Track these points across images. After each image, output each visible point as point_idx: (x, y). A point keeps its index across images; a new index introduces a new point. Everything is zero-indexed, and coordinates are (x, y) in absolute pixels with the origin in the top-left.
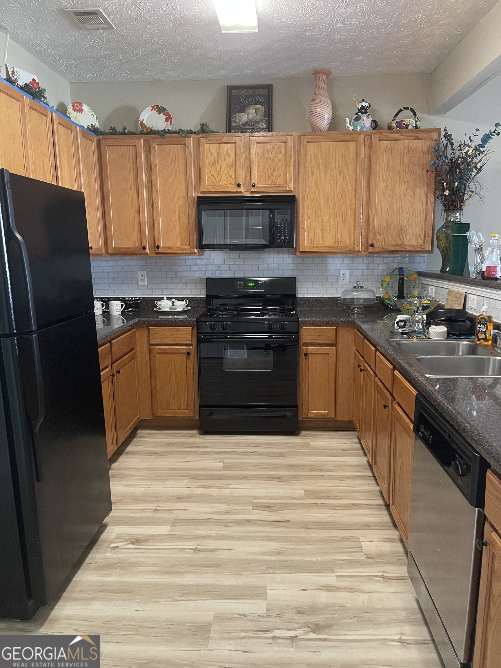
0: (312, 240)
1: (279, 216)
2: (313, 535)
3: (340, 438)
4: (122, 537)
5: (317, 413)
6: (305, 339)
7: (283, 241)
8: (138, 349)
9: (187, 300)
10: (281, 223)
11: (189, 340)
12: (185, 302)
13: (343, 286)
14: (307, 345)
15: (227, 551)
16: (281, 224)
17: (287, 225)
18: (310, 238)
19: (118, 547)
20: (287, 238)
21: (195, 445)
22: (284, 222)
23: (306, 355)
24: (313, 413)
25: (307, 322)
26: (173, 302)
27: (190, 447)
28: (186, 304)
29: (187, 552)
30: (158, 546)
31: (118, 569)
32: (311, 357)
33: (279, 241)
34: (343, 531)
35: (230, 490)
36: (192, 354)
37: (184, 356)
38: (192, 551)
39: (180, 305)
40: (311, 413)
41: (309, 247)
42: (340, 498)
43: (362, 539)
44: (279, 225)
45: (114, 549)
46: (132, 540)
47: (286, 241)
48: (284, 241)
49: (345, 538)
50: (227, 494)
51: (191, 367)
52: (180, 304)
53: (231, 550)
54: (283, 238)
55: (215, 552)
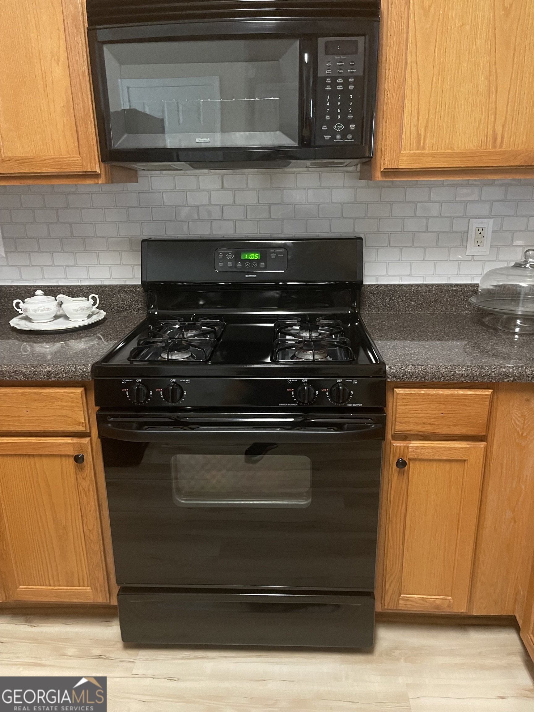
0: (419, 135)
1: (330, 57)
5: (422, 602)
6: (400, 422)
7: (338, 137)
9: (97, 296)
10: (334, 79)
11: (79, 424)
12: (91, 301)
13: (476, 258)
14: (405, 437)
16: (334, 84)
17: (351, 87)
18: (414, 130)
20: (352, 127)
22: (343, 78)
23: (402, 464)
24: (413, 601)
25: (411, 376)
26: (61, 304)
28: (94, 305)
33: (328, 137)
39: (77, 311)
41: (410, 155)
44: (328, 88)
47: (350, 136)
48: (344, 137)
52: (77, 307)
54: (338, 127)
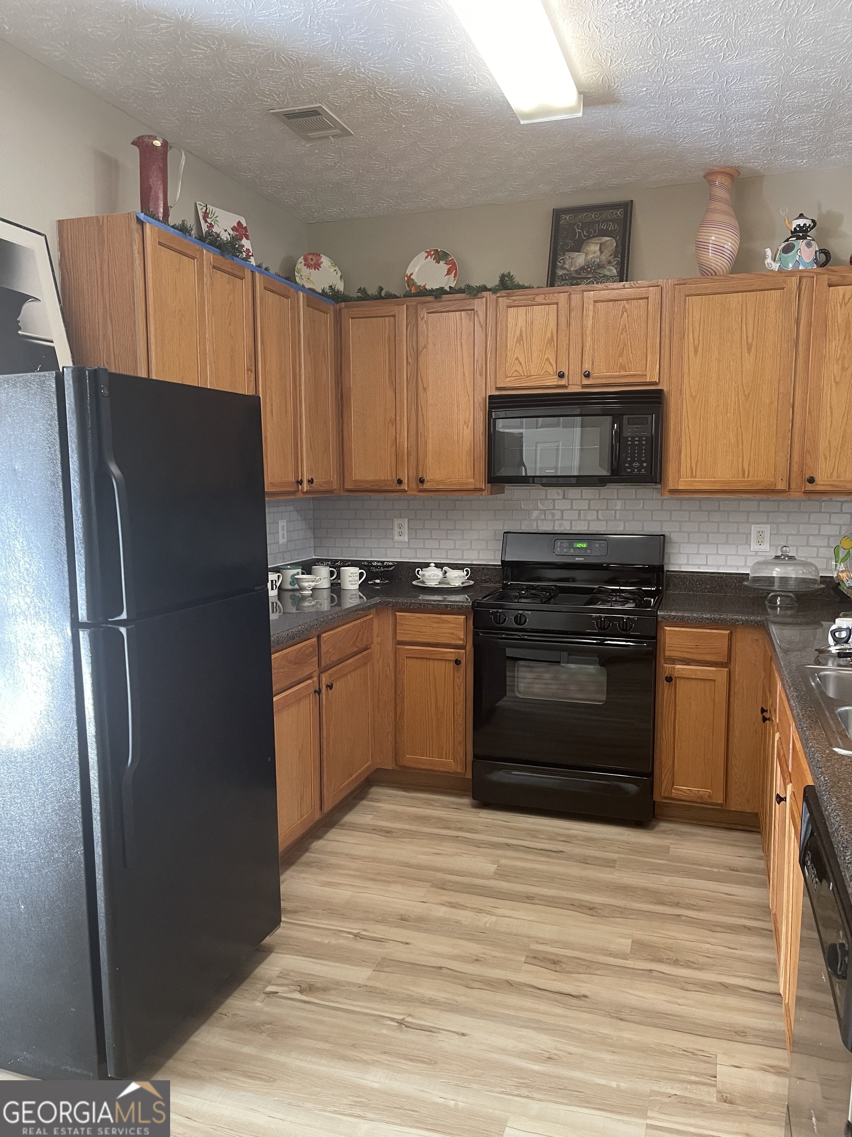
0: (692, 469)
1: (630, 426)
2: (626, 1035)
3: (733, 845)
4: (288, 977)
5: (688, 792)
6: (668, 650)
7: (636, 470)
8: (375, 648)
9: (469, 570)
10: (633, 438)
11: (460, 639)
12: (465, 573)
13: (759, 553)
14: (673, 661)
15: (457, 1036)
16: (633, 441)
17: (644, 442)
18: (689, 466)
19: (278, 993)
20: (645, 465)
21: (460, 825)
22: (638, 437)
23: (669, 679)
24: (682, 791)
25: (674, 618)
26: (446, 572)
27: (449, 828)
28: (467, 575)
29: (385, 1024)
30: (344, 1004)
31: (264, 1034)
32: (680, 684)
33: (629, 470)
34: (686, 1037)
35: (494, 918)
36: (463, 662)
37: (452, 664)
38: (396, 1024)
39: (456, 577)
40: (675, 789)
41: (685, 481)
42: (701, 968)
43: (721, 1059)
44: (629, 443)
45: (271, 995)
46: (303, 985)
47: (643, 470)
48: (639, 470)
49: (688, 1052)
50: (487, 925)
51: (461, 686)
52: (456, 575)
53: (463, 1035)
54: (636, 464)
55: (434, 1034)
